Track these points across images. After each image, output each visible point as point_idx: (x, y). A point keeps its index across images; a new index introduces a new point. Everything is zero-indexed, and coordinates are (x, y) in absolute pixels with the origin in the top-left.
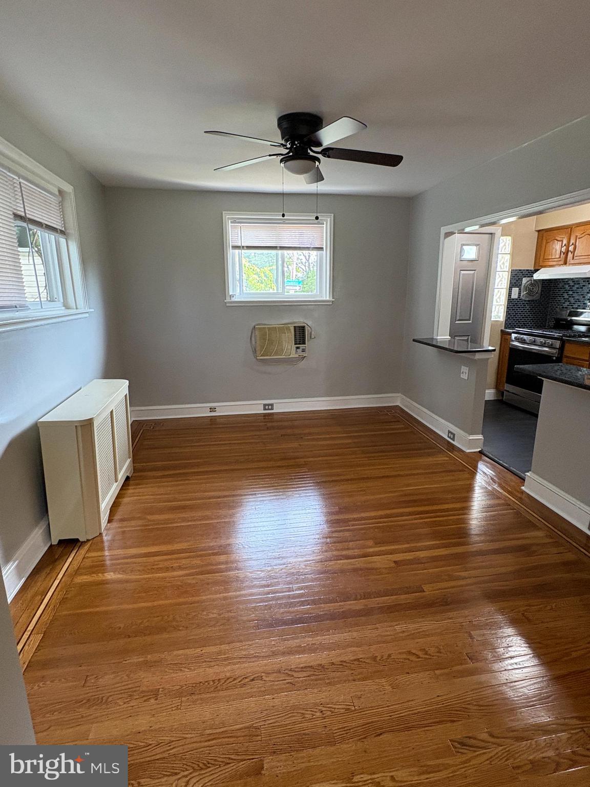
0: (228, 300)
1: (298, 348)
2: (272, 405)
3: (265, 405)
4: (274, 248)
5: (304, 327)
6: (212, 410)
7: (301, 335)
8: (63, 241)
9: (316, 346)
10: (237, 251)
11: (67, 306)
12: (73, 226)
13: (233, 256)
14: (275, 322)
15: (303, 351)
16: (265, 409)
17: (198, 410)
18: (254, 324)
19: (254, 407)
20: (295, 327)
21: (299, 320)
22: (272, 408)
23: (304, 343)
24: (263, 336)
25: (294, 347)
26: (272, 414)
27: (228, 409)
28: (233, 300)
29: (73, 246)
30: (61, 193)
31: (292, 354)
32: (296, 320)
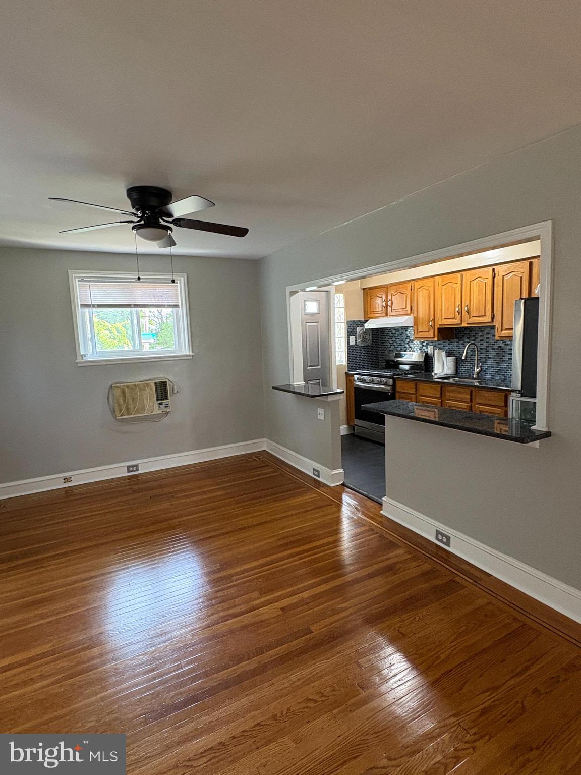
0: (79, 360)
1: (160, 404)
2: (137, 466)
3: (128, 467)
5: (165, 383)
6: (67, 480)
7: (162, 391)
9: (180, 400)
10: (87, 310)
14: (134, 379)
15: (167, 406)
16: (129, 471)
17: (50, 483)
18: (111, 383)
19: (117, 471)
20: (156, 383)
21: (161, 376)
22: (137, 470)
23: (167, 398)
24: (122, 395)
25: (156, 403)
26: (138, 476)
27: (83, 477)
28: (85, 359)
31: (157, 410)
32: (154, 376)
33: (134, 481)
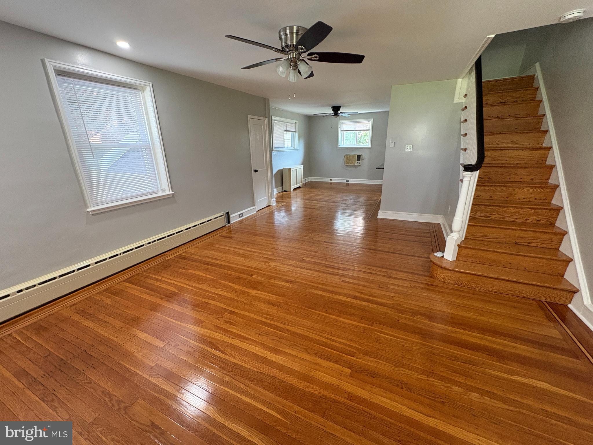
0: (338, 147)
1: (358, 162)
2: (349, 180)
3: (346, 180)
4: (354, 130)
5: (360, 156)
6: (331, 180)
7: (359, 158)
8: (295, 133)
9: (365, 162)
10: (343, 132)
11: (294, 148)
12: (297, 131)
13: (340, 133)
14: (352, 154)
15: (359, 163)
17: (327, 180)
18: (345, 155)
19: (343, 181)
20: (357, 156)
21: (359, 153)
22: (349, 181)
23: (360, 161)
24: (347, 158)
25: (356, 162)
26: (349, 183)
27: (336, 180)
28: (339, 147)
29: (297, 134)
30: (296, 123)
31: (356, 164)
32: (357, 153)
33: (347, 184)
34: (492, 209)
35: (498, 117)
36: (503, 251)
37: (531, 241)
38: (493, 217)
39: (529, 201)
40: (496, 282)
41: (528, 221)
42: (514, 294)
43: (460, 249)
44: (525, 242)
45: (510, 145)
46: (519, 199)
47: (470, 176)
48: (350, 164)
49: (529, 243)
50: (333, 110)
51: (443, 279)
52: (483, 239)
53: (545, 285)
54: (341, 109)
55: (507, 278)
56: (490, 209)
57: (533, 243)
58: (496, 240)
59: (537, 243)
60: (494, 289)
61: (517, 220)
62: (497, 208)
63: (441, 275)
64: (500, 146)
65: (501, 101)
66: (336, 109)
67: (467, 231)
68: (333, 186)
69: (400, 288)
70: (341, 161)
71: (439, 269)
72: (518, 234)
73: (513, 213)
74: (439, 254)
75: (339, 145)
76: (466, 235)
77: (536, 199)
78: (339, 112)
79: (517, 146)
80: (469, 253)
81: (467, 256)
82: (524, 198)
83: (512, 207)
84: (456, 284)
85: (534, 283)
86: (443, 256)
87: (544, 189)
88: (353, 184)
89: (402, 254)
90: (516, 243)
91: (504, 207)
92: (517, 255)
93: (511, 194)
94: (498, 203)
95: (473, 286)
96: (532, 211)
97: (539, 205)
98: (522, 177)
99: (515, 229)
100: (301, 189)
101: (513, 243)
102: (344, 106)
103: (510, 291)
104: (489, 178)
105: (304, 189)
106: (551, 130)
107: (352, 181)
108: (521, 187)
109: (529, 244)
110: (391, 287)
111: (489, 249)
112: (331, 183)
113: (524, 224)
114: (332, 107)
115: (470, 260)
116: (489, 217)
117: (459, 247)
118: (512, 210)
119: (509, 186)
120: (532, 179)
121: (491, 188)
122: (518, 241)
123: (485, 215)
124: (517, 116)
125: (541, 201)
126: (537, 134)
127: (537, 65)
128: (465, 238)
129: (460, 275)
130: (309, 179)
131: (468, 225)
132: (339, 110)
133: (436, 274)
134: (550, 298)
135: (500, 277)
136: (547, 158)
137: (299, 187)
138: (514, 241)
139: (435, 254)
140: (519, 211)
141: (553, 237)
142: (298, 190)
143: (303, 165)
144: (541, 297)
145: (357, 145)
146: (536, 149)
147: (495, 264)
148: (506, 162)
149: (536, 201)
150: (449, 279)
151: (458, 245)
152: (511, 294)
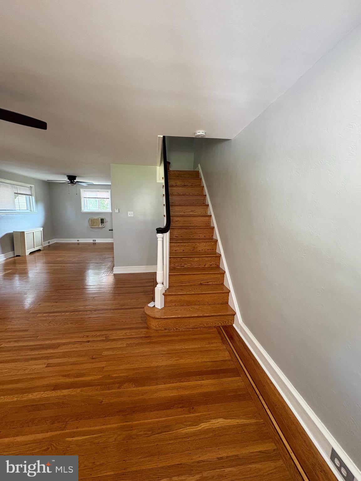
0: (82, 211)
2: (95, 240)
3: (93, 240)
4: (96, 198)
5: (103, 219)
6: (78, 241)
7: (102, 221)
8: (31, 197)
9: (108, 224)
10: (85, 199)
11: (31, 211)
12: (33, 193)
13: (83, 200)
14: (96, 217)
15: (103, 225)
17: (74, 241)
18: (90, 217)
19: (91, 241)
20: (101, 219)
21: (103, 217)
22: (95, 241)
23: (103, 223)
24: (92, 221)
25: (100, 224)
26: (95, 243)
27: (82, 241)
28: (84, 211)
29: (33, 198)
30: (31, 187)
31: (100, 226)
32: (101, 217)
33: (94, 244)
34: (184, 260)
35: (183, 195)
36: (193, 293)
37: (208, 281)
38: (186, 266)
39: (205, 252)
40: (191, 321)
41: (206, 266)
42: (203, 326)
43: (166, 296)
44: (206, 283)
45: (191, 213)
46: (199, 251)
47: (162, 237)
48: (95, 226)
49: (208, 282)
50: (69, 179)
51: (155, 327)
52: (181, 285)
53: (219, 314)
54: (77, 178)
55: (197, 315)
56: (183, 260)
57: (210, 282)
58: (188, 284)
59: (212, 281)
60: (191, 326)
61: (200, 266)
62: (187, 259)
63: (153, 324)
64: (186, 214)
65: (183, 184)
66: (72, 178)
67: (169, 281)
68: (80, 246)
69: (115, 353)
70: (86, 224)
71: (151, 319)
72: (201, 277)
73: (197, 261)
74: (151, 305)
75: (83, 209)
76: (169, 283)
77: (208, 250)
78: (75, 181)
79: (195, 214)
80: (172, 299)
81: (171, 301)
82: (202, 250)
83: (195, 257)
84: (165, 329)
85: (213, 314)
86: (154, 306)
87: (211, 243)
88: (99, 244)
89: (126, 309)
90: (201, 284)
91: (191, 258)
92: (202, 294)
93: (194, 248)
94: (187, 255)
95: (177, 328)
96: (206, 259)
97: (210, 254)
98: (199, 235)
99: (198, 274)
100: (41, 252)
101: (199, 285)
102: (79, 176)
103: (201, 324)
104: (181, 236)
105: (45, 252)
106: (210, 205)
107: (98, 241)
108: (199, 243)
109: (208, 284)
110: (105, 353)
111: (184, 293)
112: (78, 244)
113: (204, 269)
114: (67, 176)
115: (174, 304)
116: (183, 266)
117: (165, 296)
118: (196, 259)
119: (193, 242)
120: (205, 236)
121: (182, 244)
122: (202, 282)
123: (181, 265)
124: (193, 195)
125: (211, 251)
126: (204, 207)
127: (199, 165)
128: (169, 286)
129: (167, 320)
130: (54, 241)
131: (169, 275)
132: (75, 179)
133: (150, 324)
134: (223, 323)
135: (193, 315)
136: (210, 222)
137: (39, 250)
138: (199, 282)
139: (148, 305)
140: (200, 259)
141: (219, 276)
142: (37, 254)
143: (42, 228)
144: (218, 324)
145: (100, 210)
146: (204, 216)
147: (190, 304)
148: (190, 225)
149: (208, 251)
150: (159, 327)
151: (164, 294)
152: (202, 326)
